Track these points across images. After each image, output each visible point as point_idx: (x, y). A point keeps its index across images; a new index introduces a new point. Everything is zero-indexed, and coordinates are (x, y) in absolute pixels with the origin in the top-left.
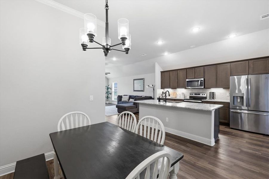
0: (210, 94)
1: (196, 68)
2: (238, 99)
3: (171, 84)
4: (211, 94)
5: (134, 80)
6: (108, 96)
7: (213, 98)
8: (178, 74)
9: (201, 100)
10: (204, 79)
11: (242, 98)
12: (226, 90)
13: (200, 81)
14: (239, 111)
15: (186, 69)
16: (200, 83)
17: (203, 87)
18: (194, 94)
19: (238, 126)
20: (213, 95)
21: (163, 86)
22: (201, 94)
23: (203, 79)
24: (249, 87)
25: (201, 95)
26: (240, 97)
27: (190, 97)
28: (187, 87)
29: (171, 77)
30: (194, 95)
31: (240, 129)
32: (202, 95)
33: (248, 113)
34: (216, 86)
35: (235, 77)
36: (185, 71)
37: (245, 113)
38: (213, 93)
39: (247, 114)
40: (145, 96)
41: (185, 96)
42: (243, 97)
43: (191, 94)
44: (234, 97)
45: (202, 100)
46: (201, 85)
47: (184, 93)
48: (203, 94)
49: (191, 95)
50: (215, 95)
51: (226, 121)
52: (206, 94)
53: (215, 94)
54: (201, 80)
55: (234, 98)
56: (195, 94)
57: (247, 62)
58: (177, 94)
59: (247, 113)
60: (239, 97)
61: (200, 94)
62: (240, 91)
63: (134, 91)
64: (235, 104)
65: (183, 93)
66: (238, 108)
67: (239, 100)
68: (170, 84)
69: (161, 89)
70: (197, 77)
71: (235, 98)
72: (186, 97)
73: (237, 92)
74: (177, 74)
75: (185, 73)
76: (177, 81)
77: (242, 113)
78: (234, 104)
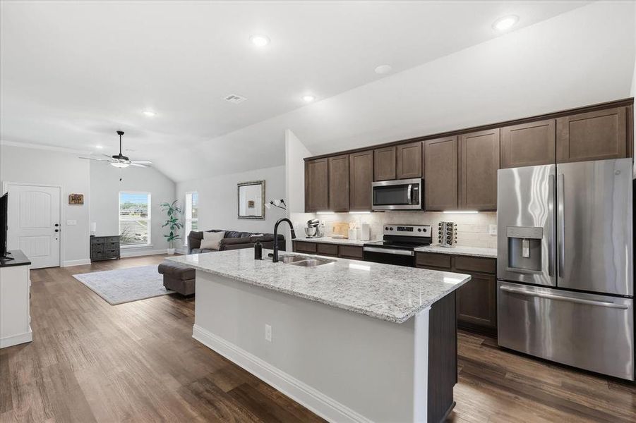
0: (440, 229)
1: (400, 147)
2: (524, 249)
3: (331, 196)
4: (445, 227)
5: (240, 185)
6: (172, 234)
7: (449, 242)
8: (352, 165)
9: (412, 250)
10: (423, 181)
11: (536, 243)
12: (487, 214)
13: (410, 187)
14: (524, 290)
15: (373, 149)
16: (409, 194)
17: (419, 207)
18: (395, 228)
19: (523, 341)
20: (449, 233)
21: (310, 203)
22: (416, 228)
23: (418, 181)
24: (561, 208)
25: (415, 233)
26: (529, 239)
27: (386, 237)
28: (374, 208)
29: (331, 174)
30: (396, 232)
31: (528, 353)
32: (419, 230)
33: (552, 299)
34: (459, 204)
35: (515, 170)
36: (370, 156)
37: (545, 298)
38: (450, 225)
39: (548, 302)
40: (264, 235)
41: (373, 234)
42: (539, 242)
43: (387, 229)
44: (510, 239)
45: (416, 249)
46: (414, 199)
47: (368, 225)
48: (422, 228)
49: (389, 233)
50: (454, 232)
51: (486, 321)
52: (429, 229)
53: (454, 228)
54: (414, 185)
55: (510, 244)
56: (399, 229)
57: (551, 122)
58: (351, 228)
59: (548, 298)
60: (526, 239)
61: (411, 230)
62: (528, 219)
63: (240, 217)
64: (514, 262)
65: (365, 226)
66: (521, 278)
67: (526, 253)
68: (329, 197)
69: (306, 211)
70: (405, 175)
71: (514, 242)
72: (375, 236)
73: (519, 223)
74: (347, 165)
75: (370, 163)
76: (347, 186)
77: (535, 298)
78: (510, 265)
